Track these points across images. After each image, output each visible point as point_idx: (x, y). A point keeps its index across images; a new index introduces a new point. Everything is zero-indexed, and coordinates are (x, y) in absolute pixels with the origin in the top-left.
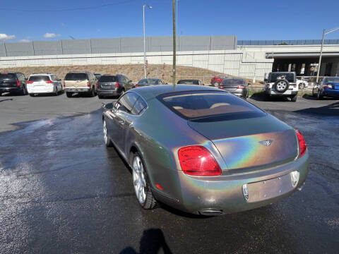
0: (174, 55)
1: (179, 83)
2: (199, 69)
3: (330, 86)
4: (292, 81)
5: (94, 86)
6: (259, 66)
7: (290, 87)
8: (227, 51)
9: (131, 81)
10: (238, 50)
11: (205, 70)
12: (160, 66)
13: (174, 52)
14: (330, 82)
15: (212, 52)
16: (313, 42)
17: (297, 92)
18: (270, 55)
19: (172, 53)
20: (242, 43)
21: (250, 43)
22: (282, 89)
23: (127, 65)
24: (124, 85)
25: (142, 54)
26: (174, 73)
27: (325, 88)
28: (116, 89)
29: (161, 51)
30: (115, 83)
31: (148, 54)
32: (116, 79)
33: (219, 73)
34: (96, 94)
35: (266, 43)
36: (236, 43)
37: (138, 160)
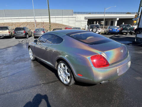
0: (50, 18)
1: (54, 30)
2: (59, 24)
3: (111, 30)
4: (98, 28)
5: (12, 33)
6: (82, 22)
7: (98, 30)
8: (70, 16)
9: (31, 30)
10: (74, 16)
11: (61, 24)
12: (41, 23)
13: (49, 16)
14: (111, 28)
15: (63, 16)
16: (101, 13)
17: (100, 32)
18: (86, 18)
19: (48, 17)
20: (75, 13)
21: (79, 13)
22: (95, 31)
23: (26, 23)
24: (27, 32)
26: (50, 26)
27: (109, 30)
28: (24, 34)
29: (41, 16)
30: (23, 31)
31: (36, 17)
32: (23, 29)
33: (67, 26)
34: (13, 37)
35: (84, 13)
36: (73, 13)
37: (62, 64)
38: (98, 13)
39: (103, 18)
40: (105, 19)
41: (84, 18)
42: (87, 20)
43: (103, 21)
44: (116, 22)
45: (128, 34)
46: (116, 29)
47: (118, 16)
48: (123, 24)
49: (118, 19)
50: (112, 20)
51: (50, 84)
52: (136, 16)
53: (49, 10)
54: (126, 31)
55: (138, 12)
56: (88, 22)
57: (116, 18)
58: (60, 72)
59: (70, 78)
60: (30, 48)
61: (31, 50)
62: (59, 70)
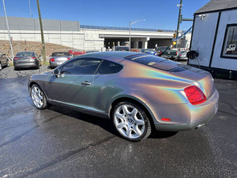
0: (42, 34)
8: (74, 32)
10: (81, 32)
11: (59, 45)
15: (62, 32)
16: (124, 29)
20: (83, 27)
21: (88, 27)
25: (6, 31)
29: (19, 29)
33: (70, 48)
35: (98, 28)
36: (79, 27)
37: (125, 107)
38: (120, 29)
39: (128, 36)
40: (132, 38)
41: (98, 36)
42: (103, 39)
43: (129, 41)
44: (146, 44)
46: (153, 53)
47: (149, 35)
48: (156, 46)
49: (148, 39)
50: (140, 40)
51: (105, 144)
52: (174, 35)
53: (40, 19)
54: (166, 56)
55: (178, 28)
56: (105, 42)
57: (146, 38)
58: (120, 121)
59: (144, 127)
60: (34, 85)
61: (39, 90)
62: (117, 118)
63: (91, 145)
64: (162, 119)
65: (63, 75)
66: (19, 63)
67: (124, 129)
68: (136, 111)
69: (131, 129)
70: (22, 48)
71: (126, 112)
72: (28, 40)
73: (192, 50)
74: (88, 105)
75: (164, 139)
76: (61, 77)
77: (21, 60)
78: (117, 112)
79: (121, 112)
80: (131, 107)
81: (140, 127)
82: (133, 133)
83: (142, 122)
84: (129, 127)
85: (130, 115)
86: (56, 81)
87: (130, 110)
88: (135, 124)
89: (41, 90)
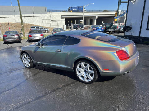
0: (21, 17)
2: (30, 25)
3: (95, 29)
4: (82, 28)
6: (59, 22)
8: (43, 15)
10: (48, 14)
14: (95, 27)
15: (34, 15)
18: (63, 17)
20: (49, 11)
21: (53, 11)
26: (23, 27)
29: (3, 14)
35: (60, 11)
36: (46, 11)
37: (82, 64)
39: (82, 16)
41: (60, 17)
42: (64, 19)
43: (83, 19)
44: (95, 21)
45: (111, 32)
46: (100, 28)
47: (97, 14)
49: (97, 17)
50: (91, 18)
52: (116, 13)
53: (19, 7)
54: (110, 30)
55: (118, 9)
56: (65, 21)
57: (95, 17)
58: (79, 72)
59: (94, 75)
60: (24, 53)
61: (28, 56)
62: (78, 70)
63: (63, 86)
64: (104, 69)
65: (43, 47)
66: (7, 39)
67: (82, 77)
68: (89, 66)
69: (86, 76)
70: (6, 28)
71: (83, 67)
72: (10, 22)
73: (126, 25)
74: (60, 64)
75: (106, 82)
76: (42, 48)
77: (9, 37)
78: (78, 67)
79: (80, 67)
80: (86, 63)
81: (92, 75)
82: (88, 78)
83: (92, 72)
84: (85, 75)
85: (85, 68)
86: (39, 50)
87: (85, 65)
88: (89, 73)
89: (29, 56)
